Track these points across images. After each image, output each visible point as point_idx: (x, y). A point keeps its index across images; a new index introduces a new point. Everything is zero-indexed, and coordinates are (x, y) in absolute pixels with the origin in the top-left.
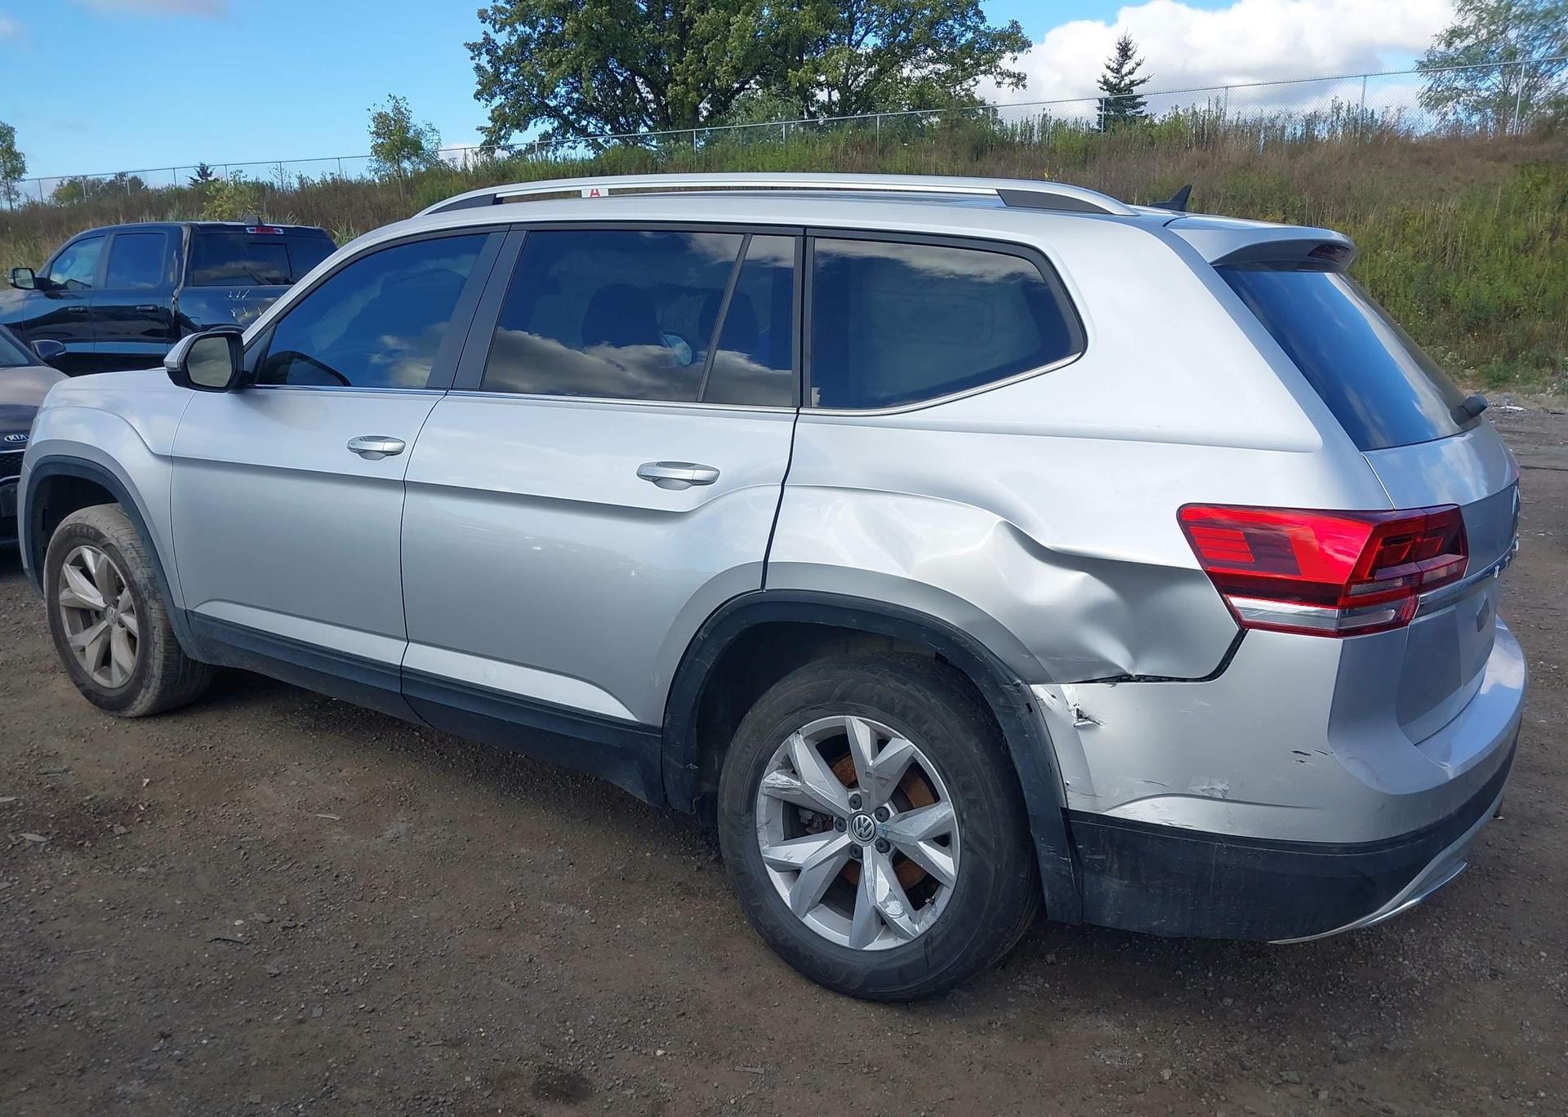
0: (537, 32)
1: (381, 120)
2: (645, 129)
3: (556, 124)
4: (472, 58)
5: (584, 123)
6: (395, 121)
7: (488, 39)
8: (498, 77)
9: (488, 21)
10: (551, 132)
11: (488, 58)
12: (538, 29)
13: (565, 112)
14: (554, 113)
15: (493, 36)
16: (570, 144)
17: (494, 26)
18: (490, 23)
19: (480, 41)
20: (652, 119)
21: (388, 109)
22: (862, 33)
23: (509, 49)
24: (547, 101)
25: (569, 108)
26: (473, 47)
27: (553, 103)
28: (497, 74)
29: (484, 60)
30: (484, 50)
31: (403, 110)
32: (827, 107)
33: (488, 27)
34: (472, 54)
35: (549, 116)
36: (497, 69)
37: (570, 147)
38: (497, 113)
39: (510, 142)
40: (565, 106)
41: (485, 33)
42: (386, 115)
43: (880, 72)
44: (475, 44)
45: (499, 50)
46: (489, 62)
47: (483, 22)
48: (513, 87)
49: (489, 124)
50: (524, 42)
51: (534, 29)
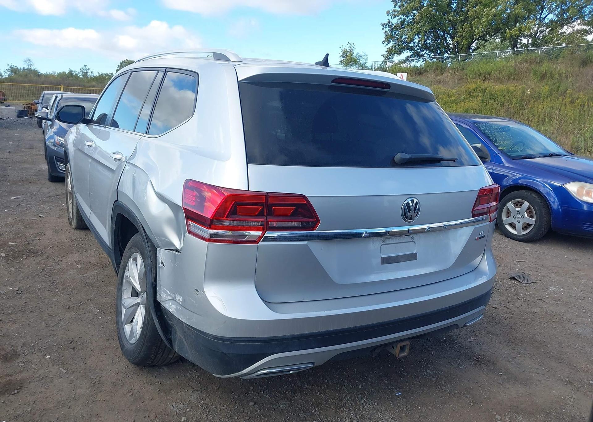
0: (408, 18)
1: (345, 52)
2: (447, 55)
3: (412, 53)
4: (383, 29)
5: (423, 53)
6: (349, 52)
7: (389, 22)
8: (392, 35)
9: (390, 15)
10: (410, 56)
11: (389, 28)
12: (409, 17)
13: (416, 49)
14: (412, 49)
15: (391, 20)
16: (417, 61)
17: (392, 17)
18: (390, 16)
19: (387, 22)
20: (450, 51)
21: (347, 48)
22: (547, 14)
23: (397, 25)
24: (409, 44)
25: (418, 47)
26: (384, 25)
27: (412, 45)
28: (391, 35)
29: (387, 29)
30: (388, 26)
31: (352, 48)
32: (526, 46)
33: (389, 17)
34: (383, 27)
35: (410, 50)
36: (392, 33)
37: (416, 62)
38: (389, 49)
39: (393, 60)
40: (416, 46)
41: (389, 19)
42: (346, 50)
43: (552, 30)
44: (384, 24)
45: (393, 26)
46: (389, 30)
47: (388, 15)
48: (397, 39)
49: (386, 53)
50: (403, 22)
51: (408, 17)
